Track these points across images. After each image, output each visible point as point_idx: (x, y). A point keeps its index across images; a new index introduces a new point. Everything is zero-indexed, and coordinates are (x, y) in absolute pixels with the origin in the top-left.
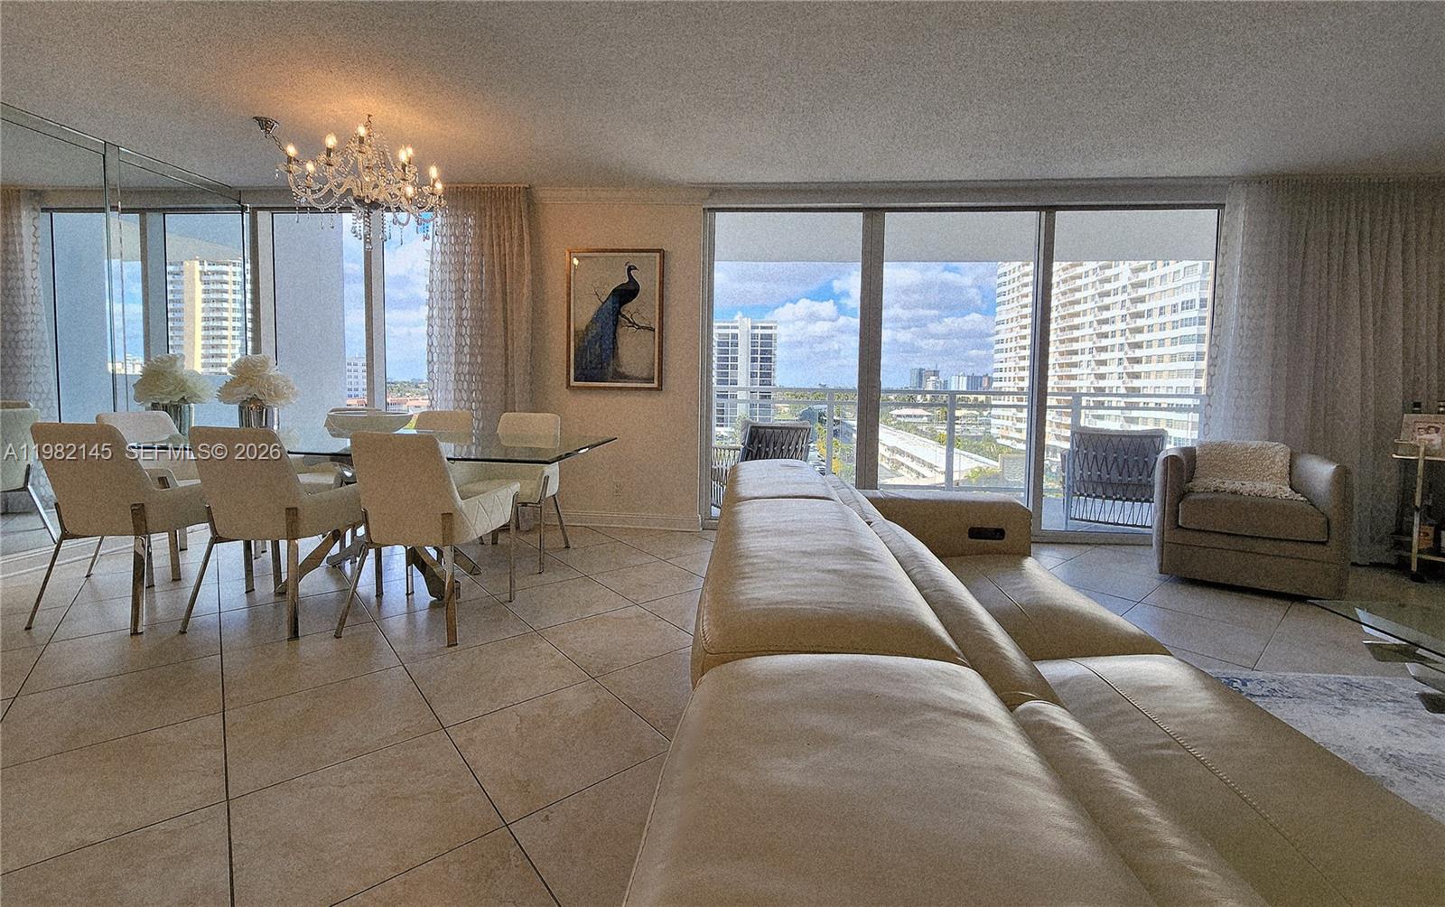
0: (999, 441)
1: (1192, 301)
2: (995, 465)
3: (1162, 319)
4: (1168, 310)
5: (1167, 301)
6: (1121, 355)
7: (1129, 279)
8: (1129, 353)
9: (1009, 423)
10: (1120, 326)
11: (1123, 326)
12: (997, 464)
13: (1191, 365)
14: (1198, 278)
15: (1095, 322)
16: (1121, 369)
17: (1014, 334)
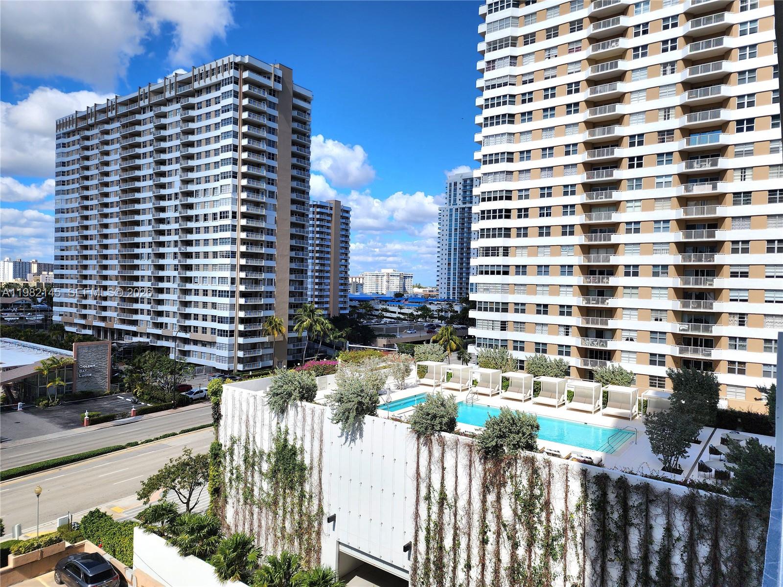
0: (67, 329)
1: (227, 212)
2: (68, 355)
3: (206, 224)
4: (210, 217)
5: (210, 211)
6: (176, 250)
7: (180, 188)
8: (183, 249)
9: (74, 310)
10: (174, 226)
11: (177, 226)
12: (72, 353)
13: (228, 261)
14: (230, 195)
15: (153, 221)
16: (176, 262)
17: (76, 224)
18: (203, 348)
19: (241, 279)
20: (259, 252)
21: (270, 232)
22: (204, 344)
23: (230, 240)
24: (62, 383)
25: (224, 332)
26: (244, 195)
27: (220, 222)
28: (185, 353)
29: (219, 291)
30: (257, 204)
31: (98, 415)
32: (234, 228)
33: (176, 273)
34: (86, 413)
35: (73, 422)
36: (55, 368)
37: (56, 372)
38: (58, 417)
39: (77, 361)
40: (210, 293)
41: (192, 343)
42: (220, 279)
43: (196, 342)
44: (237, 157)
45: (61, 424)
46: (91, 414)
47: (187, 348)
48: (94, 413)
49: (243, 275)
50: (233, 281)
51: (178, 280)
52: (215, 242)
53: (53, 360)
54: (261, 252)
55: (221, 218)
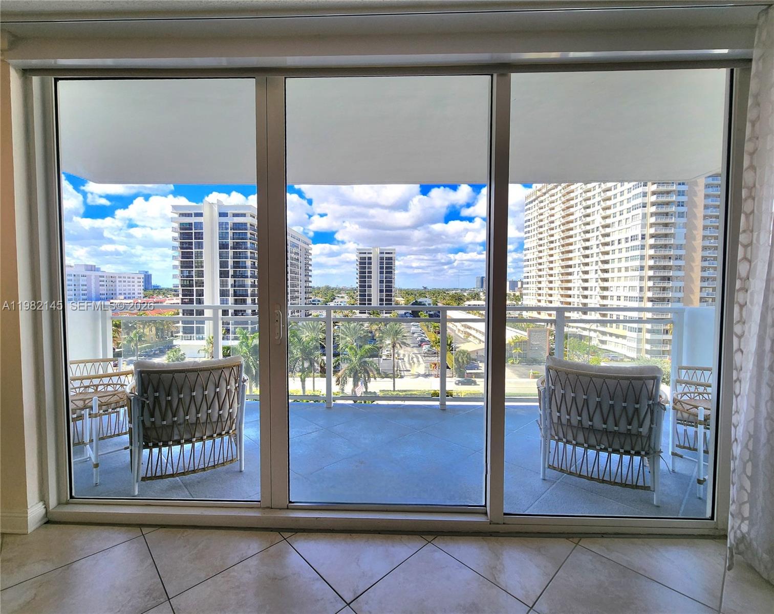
1: (637, 235)
3: (620, 246)
4: (623, 241)
5: (622, 236)
6: (597, 267)
7: (601, 223)
8: (602, 266)
10: (596, 250)
11: (598, 250)
13: (637, 273)
14: (640, 222)
15: (581, 249)
16: (597, 276)
18: (617, 339)
19: (649, 287)
20: (667, 264)
21: (680, 247)
22: (617, 336)
23: (639, 257)
24: (521, 351)
25: (633, 329)
26: (653, 220)
27: (630, 244)
28: (603, 342)
29: (630, 297)
30: (666, 225)
31: (538, 374)
32: (643, 247)
33: (596, 284)
34: (531, 371)
35: (525, 375)
36: (517, 342)
37: (518, 344)
38: (518, 371)
39: (529, 340)
40: (622, 298)
41: (608, 335)
42: (631, 288)
43: (611, 335)
44: (647, 191)
45: (518, 375)
46: (534, 372)
47: (604, 338)
48: (536, 372)
49: (651, 284)
50: (641, 289)
51: (598, 289)
52: (627, 259)
53: (517, 337)
54: (669, 264)
55: (631, 240)
